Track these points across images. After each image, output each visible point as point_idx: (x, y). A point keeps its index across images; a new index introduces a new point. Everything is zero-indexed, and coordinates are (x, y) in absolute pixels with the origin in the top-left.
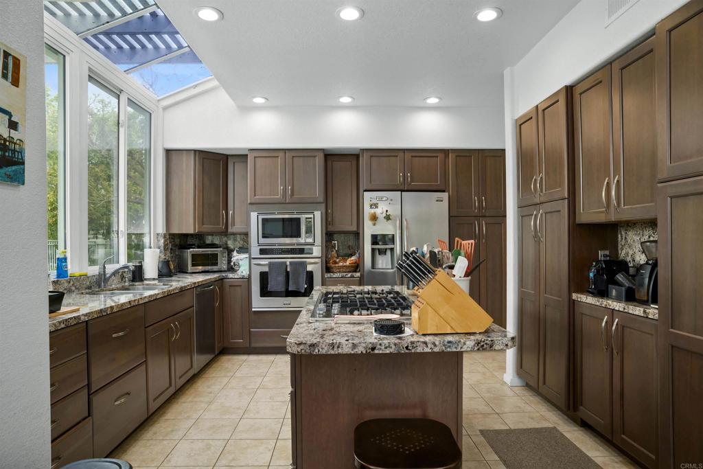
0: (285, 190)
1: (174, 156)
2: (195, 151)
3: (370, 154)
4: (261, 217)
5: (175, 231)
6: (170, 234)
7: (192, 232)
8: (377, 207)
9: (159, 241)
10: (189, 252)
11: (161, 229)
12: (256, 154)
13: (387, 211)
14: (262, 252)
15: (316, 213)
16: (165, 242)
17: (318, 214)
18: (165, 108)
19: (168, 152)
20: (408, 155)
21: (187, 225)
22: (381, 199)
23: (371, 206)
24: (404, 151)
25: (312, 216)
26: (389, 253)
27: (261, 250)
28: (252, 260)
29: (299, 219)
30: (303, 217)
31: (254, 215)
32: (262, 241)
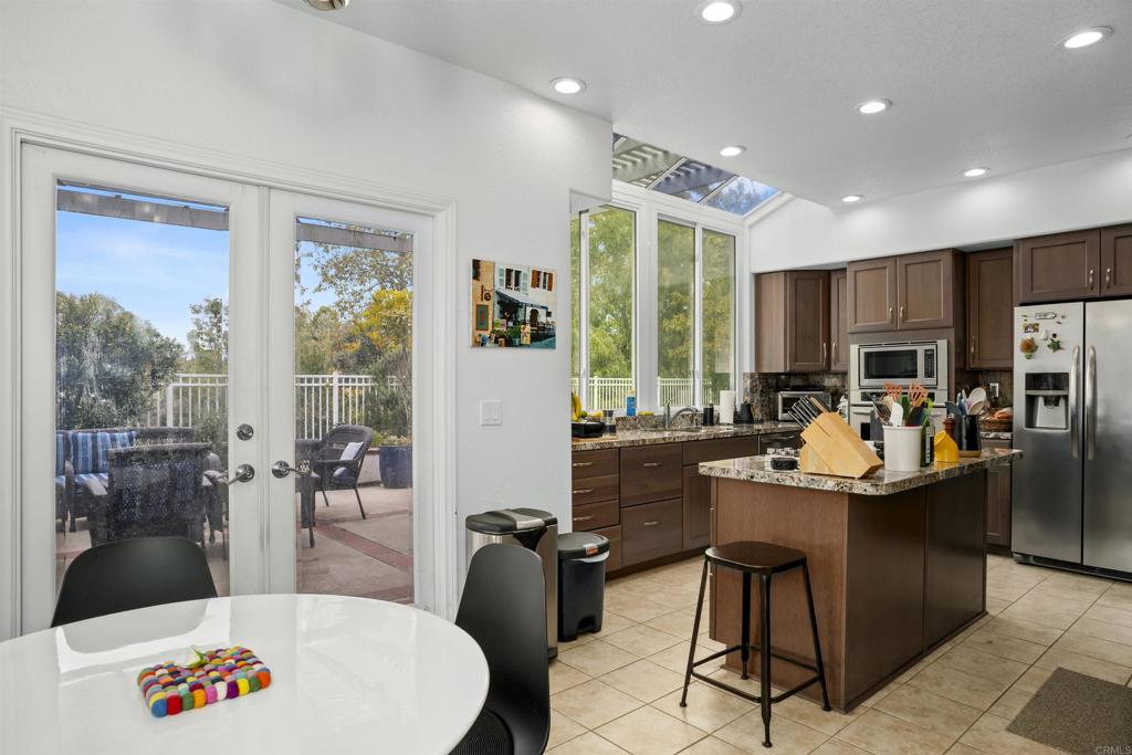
0: (895, 313)
1: (764, 279)
2: (785, 271)
3: (1031, 245)
4: (863, 351)
5: (766, 370)
6: (760, 374)
7: (782, 371)
8: (1036, 330)
9: (745, 382)
10: (781, 395)
11: (748, 367)
12: (856, 267)
13: (1054, 335)
14: (865, 397)
15: (939, 342)
16: (751, 384)
17: (942, 344)
18: (751, 226)
19: (758, 277)
20: (1107, 237)
21: (777, 363)
22: (1044, 316)
23: (1026, 328)
24: (1100, 230)
25: (934, 347)
26: (1062, 402)
27: (863, 394)
28: (852, 408)
29: (915, 351)
30: (921, 350)
31: (854, 348)
32: (866, 382)
